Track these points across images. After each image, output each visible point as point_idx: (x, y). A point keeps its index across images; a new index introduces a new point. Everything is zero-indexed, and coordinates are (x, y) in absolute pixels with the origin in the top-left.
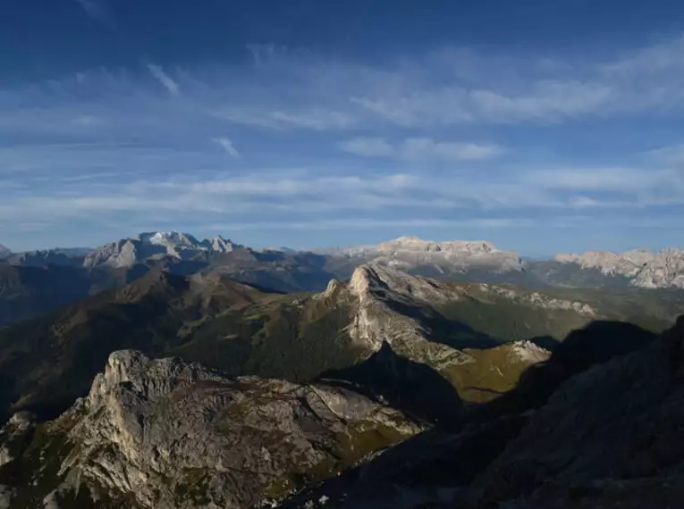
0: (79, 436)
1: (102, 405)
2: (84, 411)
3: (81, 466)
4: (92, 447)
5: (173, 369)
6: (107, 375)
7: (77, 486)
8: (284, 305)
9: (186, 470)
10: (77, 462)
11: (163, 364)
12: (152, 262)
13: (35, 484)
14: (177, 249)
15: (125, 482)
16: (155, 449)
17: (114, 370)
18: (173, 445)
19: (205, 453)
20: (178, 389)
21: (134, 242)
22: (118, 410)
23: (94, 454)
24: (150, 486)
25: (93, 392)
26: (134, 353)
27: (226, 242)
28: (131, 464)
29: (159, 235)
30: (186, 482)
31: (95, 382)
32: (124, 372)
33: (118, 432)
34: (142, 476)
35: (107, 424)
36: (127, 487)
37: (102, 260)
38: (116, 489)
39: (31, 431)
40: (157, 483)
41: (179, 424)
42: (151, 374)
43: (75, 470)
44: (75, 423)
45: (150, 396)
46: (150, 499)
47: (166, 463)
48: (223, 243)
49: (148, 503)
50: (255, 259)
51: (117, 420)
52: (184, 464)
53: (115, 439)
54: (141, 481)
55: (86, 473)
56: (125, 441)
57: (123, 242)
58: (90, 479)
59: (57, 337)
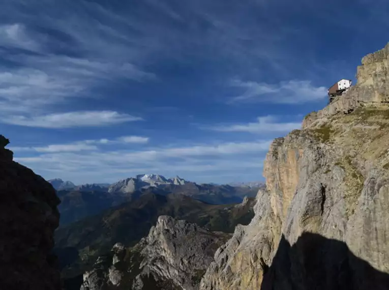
0: (145, 253)
1: (155, 240)
2: (146, 243)
3: (148, 266)
4: (153, 258)
5: (186, 225)
6: (157, 227)
7: (148, 273)
8: (220, 211)
9: (195, 270)
10: (147, 264)
11: (181, 222)
12: (144, 190)
13: (130, 271)
14: (155, 184)
15: (168, 274)
16: (182, 259)
17: (161, 224)
18: (189, 258)
19: (204, 263)
20: (189, 234)
21: (134, 179)
22: (165, 241)
23: (154, 261)
24: (180, 276)
25: (150, 234)
26: (169, 217)
27: (181, 180)
28: (171, 266)
29: (146, 176)
30: (196, 276)
31: (151, 230)
32: (165, 225)
33: (165, 251)
34: (176, 272)
35: (159, 248)
36: (169, 276)
37: (118, 189)
38: (164, 277)
39: (125, 251)
40: (183, 275)
41: (191, 249)
42: (177, 226)
43: (147, 268)
44: (143, 249)
45: (177, 236)
46: (180, 283)
47: (186, 266)
48: (179, 181)
49: (179, 284)
50: (198, 188)
51: (164, 245)
52: (194, 267)
53: (163, 254)
54: (175, 274)
55: (151, 269)
56: (168, 255)
57: (128, 180)
58: (153, 271)
59: (106, 224)
